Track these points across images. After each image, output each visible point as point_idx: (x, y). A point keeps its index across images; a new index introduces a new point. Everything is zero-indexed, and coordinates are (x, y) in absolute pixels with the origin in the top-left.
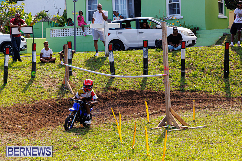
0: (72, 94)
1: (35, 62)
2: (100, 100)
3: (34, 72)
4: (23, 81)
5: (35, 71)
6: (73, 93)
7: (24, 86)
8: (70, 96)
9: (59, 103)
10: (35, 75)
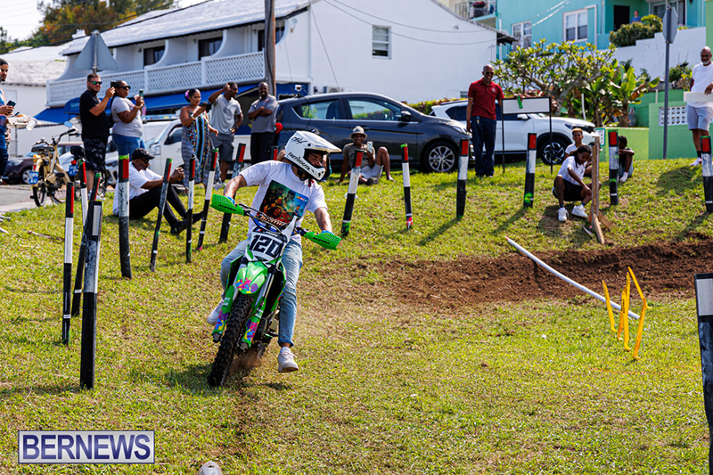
0: (599, 242)
1: (533, 174)
2: (656, 257)
3: (529, 195)
4: (503, 213)
5: (532, 192)
6: (603, 241)
7: (501, 224)
8: (595, 246)
9: (559, 258)
10: (532, 202)
